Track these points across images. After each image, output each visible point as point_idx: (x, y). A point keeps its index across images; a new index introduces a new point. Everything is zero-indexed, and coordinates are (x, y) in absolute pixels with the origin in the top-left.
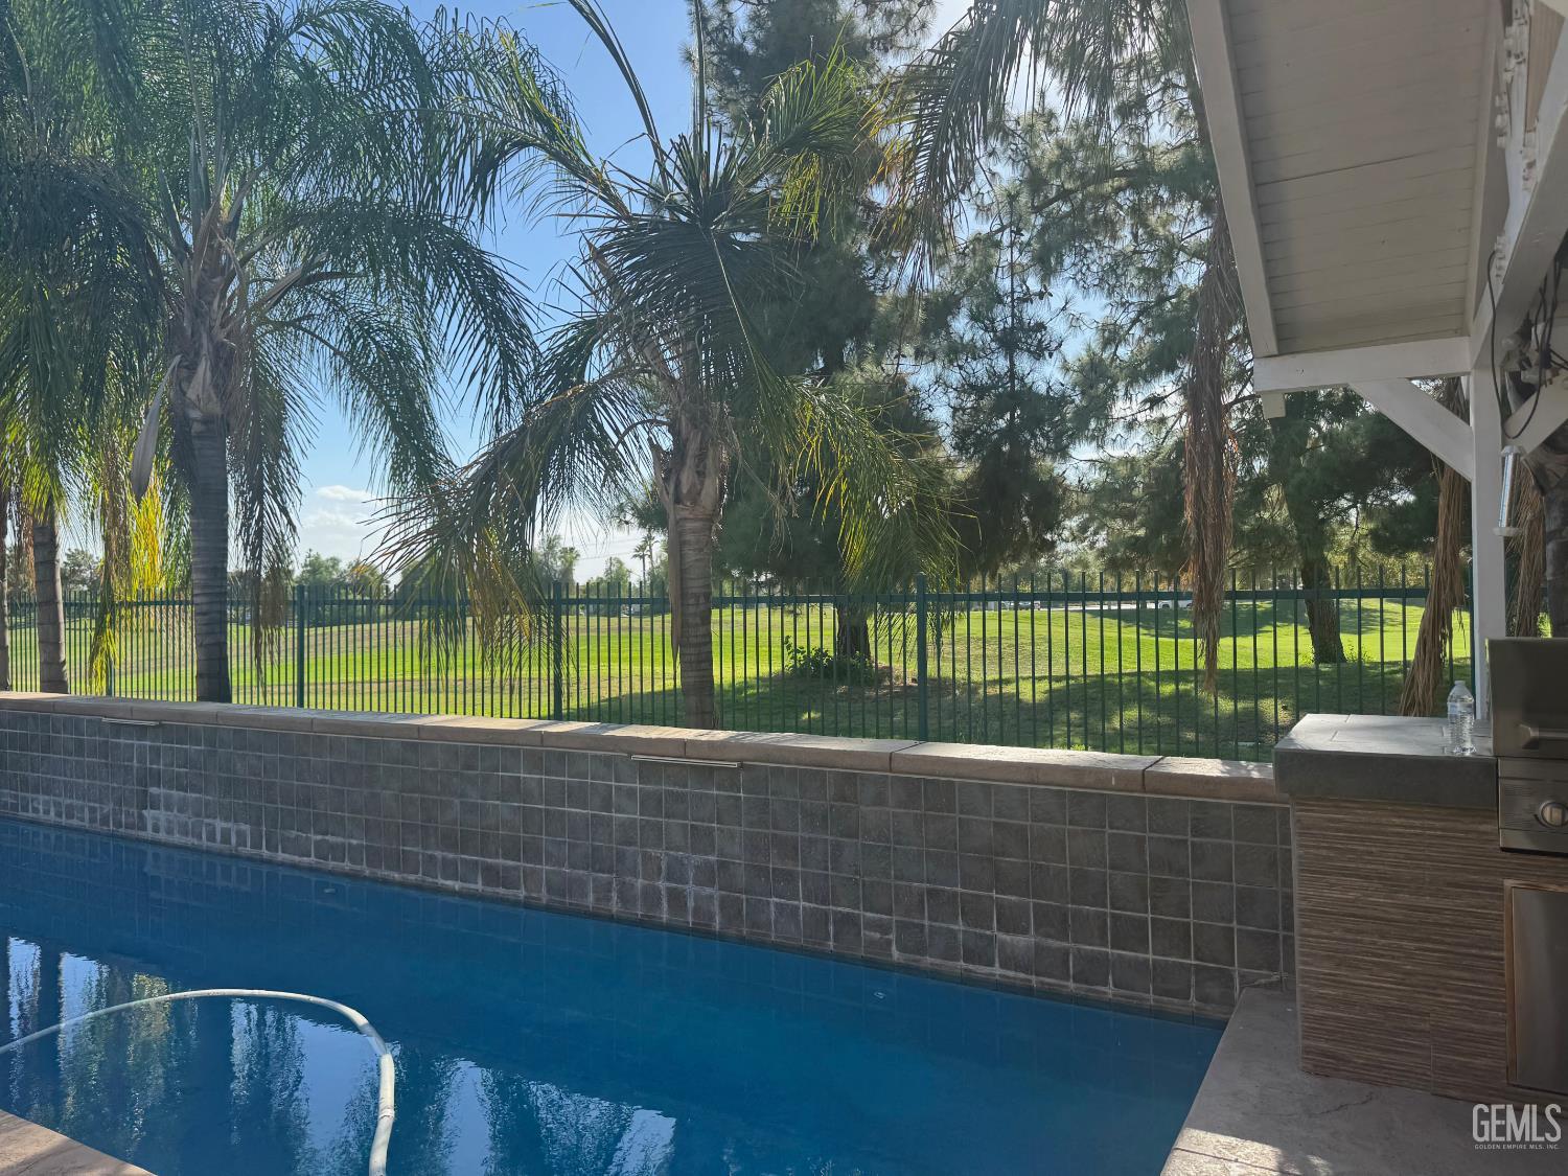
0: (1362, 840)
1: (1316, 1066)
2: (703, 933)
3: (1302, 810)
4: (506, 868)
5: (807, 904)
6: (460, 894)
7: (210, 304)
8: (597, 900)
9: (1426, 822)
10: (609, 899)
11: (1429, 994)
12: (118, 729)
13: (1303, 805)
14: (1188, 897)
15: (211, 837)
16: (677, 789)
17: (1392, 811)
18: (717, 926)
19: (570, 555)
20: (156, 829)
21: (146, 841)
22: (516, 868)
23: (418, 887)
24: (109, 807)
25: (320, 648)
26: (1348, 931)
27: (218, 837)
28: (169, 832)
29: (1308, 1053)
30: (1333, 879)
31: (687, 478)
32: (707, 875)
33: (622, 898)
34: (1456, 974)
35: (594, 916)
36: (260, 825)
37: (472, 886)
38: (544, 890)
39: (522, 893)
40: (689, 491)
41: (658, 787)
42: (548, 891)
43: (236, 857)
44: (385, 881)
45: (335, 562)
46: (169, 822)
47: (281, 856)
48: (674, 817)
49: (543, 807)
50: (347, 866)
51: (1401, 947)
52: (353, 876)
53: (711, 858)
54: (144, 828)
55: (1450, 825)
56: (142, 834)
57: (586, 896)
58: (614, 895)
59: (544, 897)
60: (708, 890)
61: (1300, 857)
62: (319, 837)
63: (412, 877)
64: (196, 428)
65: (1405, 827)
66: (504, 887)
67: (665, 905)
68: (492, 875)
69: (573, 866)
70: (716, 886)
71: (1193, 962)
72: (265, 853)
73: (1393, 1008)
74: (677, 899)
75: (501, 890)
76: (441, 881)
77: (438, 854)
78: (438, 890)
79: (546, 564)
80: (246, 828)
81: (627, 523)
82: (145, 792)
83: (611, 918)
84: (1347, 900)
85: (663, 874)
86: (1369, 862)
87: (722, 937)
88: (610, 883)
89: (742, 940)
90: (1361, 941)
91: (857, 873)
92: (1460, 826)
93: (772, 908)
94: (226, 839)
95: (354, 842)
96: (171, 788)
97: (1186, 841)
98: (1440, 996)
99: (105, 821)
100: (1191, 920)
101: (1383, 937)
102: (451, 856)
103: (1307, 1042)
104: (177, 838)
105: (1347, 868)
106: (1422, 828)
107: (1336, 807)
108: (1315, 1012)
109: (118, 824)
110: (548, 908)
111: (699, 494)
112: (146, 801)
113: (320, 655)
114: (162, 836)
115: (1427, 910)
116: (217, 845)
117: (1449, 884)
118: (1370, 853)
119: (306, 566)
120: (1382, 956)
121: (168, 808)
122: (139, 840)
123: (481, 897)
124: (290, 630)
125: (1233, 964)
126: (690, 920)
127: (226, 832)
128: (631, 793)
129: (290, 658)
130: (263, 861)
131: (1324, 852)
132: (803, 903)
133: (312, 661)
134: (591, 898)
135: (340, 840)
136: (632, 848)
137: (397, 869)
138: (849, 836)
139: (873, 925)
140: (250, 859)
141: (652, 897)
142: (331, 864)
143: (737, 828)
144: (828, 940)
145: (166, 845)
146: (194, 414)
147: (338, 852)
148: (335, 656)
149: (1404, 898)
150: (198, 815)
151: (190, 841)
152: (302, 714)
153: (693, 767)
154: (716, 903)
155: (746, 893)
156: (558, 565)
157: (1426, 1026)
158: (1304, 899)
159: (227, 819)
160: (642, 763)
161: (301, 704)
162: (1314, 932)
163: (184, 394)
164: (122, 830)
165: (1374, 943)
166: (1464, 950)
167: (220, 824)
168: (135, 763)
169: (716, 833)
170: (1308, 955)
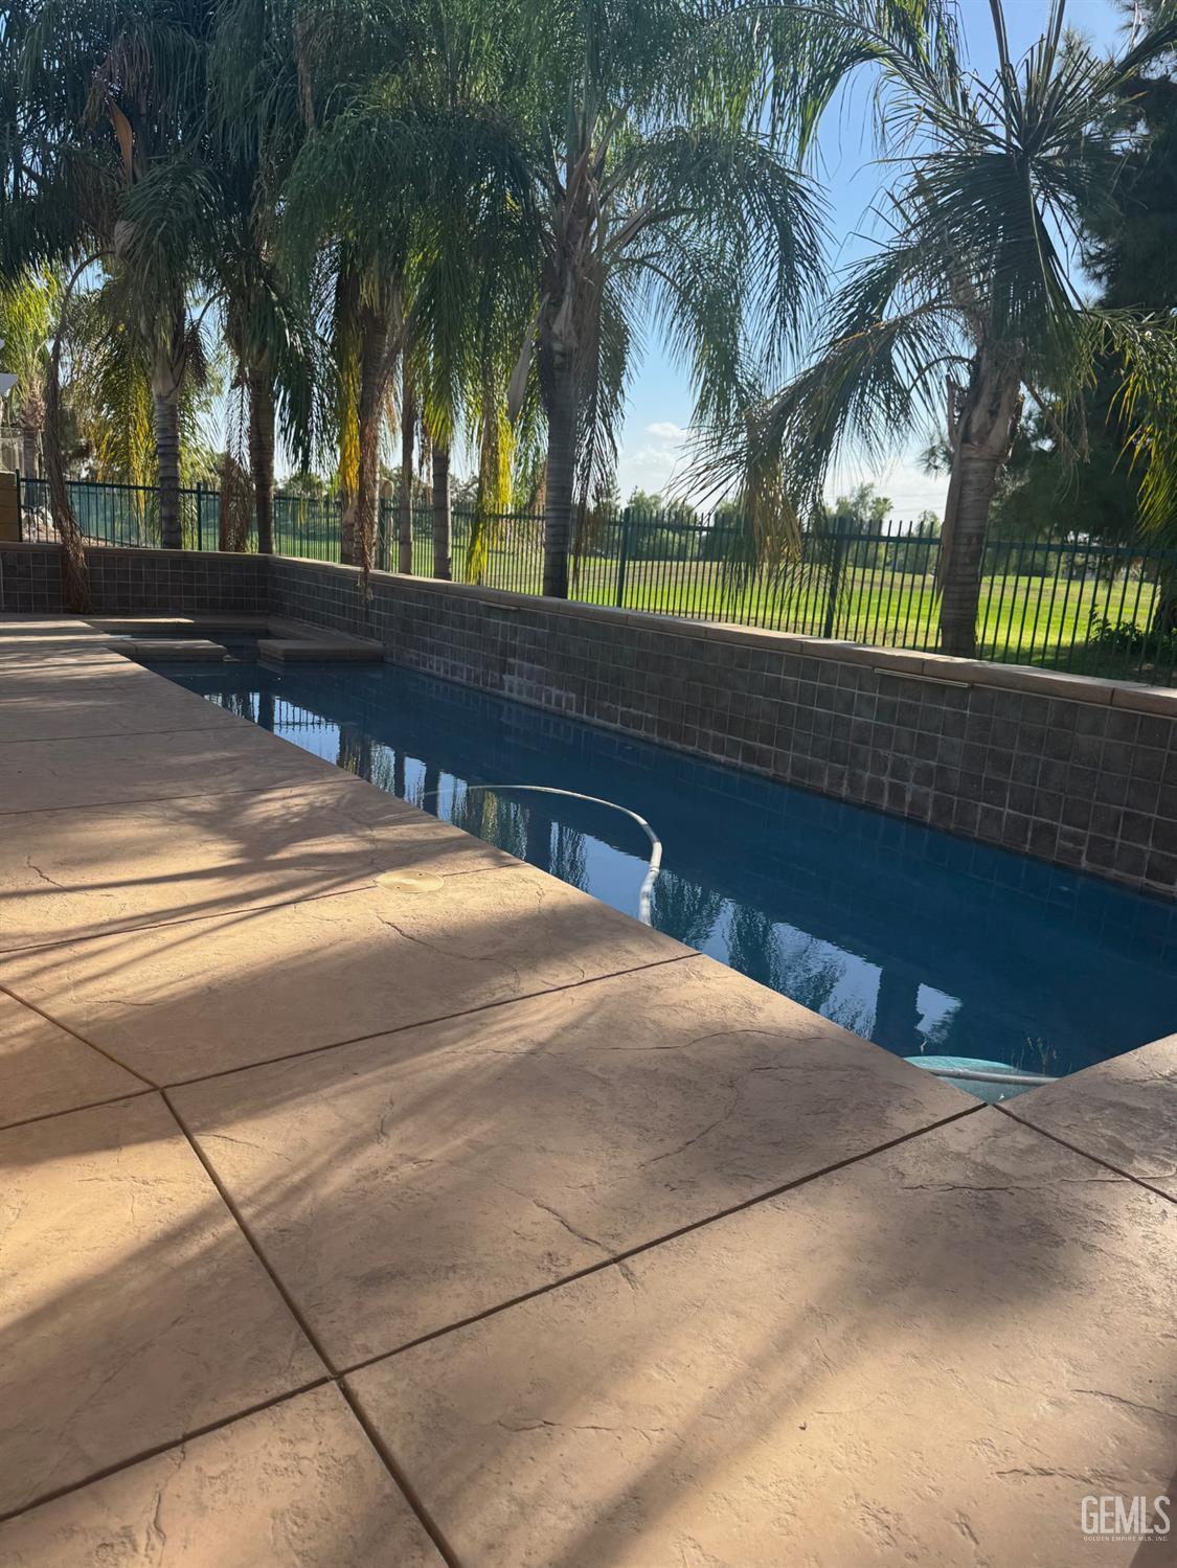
2: (915, 822)
4: (761, 749)
5: (1011, 811)
6: (724, 765)
7: (575, 243)
8: (831, 785)
10: (841, 785)
12: (489, 610)
15: (549, 700)
16: (910, 702)
18: (928, 818)
19: (883, 505)
20: (511, 690)
21: (504, 698)
22: (770, 751)
23: (694, 756)
24: (480, 670)
25: (636, 579)
27: (553, 701)
28: (520, 692)
31: (979, 416)
32: (925, 777)
33: (851, 785)
35: (828, 796)
36: (583, 694)
37: (734, 760)
38: (789, 770)
39: (771, 772)
40: (979, 431)
41: (894, 699)
42: (792, 772)
43: (564, 717)
44: (669, 748)
45: (657, 498)
46: (519, 685)
47: (596, 720)
48: (905, 725)
49: (796, 704)
50: (642, 733)
52: (647, 742)
53: (932, 763)
54: (503, 689)
56: (501, 692)
57: (823, 781)
58: (845, 782)
59: (788, 775)
60: (925, 789)
62: (625, 709)
63: (690, 748)
64: (558, 359)
66: (758, 764)
67: (886, 794)
68: (750, 754)
69: (814, 755)
70: (933, 787)
72: (584, 716)
74: (897, 793)
75: (756, 767)
76: (710, 754)
77: (711, 732)
78: (709, 760)
79: (856, 514)
80: (573, 696)
81: (936, 467)
82: (505, 661)
83: (840, 800)
85: (888, 771)
87: (931, 827)
88: (843, 774)
89: (948, 832)
91: (1062, 790)
93: (980, 811)
94: (559, 704)
95: (650, 716)
96: (523, 659)
99: (477, 679)
102: (720, 735)
104: (524, 698)
109: (485, 684)
110: (790, 785)
111: (989, 433)
112: (505, 668)
113: (636, 586)
114: (514, 695)
116: (553, 707)
119: (631, 502)
121: (520, 675)
122: (498, 697)
123: (741, 770)
124: (614, 562)
126: (906, 811)
127: (559, 697)
128: (871, 700)
129: (612, 585)
130: (583, 723)
132: (1008, 810)
133: (629, 590)
134: (826, 783)
135: (640, 713)
136: (864, 747)
137: (679, 740)
138: (1061, 758)
139: (1067, 836)
140: (574, 720)
141: (876, 788)
142: (631, 731)
143: (959, 740)
144: (1025, 842)
145: (517, 702)
146: (557, 347)
147: (637, 722)
148: (647, 588)
150: (540, 683)
151: (534, 701)
152: (619, 610)
153: (927, 683)
154: (931, 800)
155: (958, 795)
156: (867, 515)
159: (560, 688)
160: (883, 676)
161: (619, 605)
163: (551, 328)
164: (488, 688)
167: (555, 692)
168: (500, 639)
169: (940, 743)
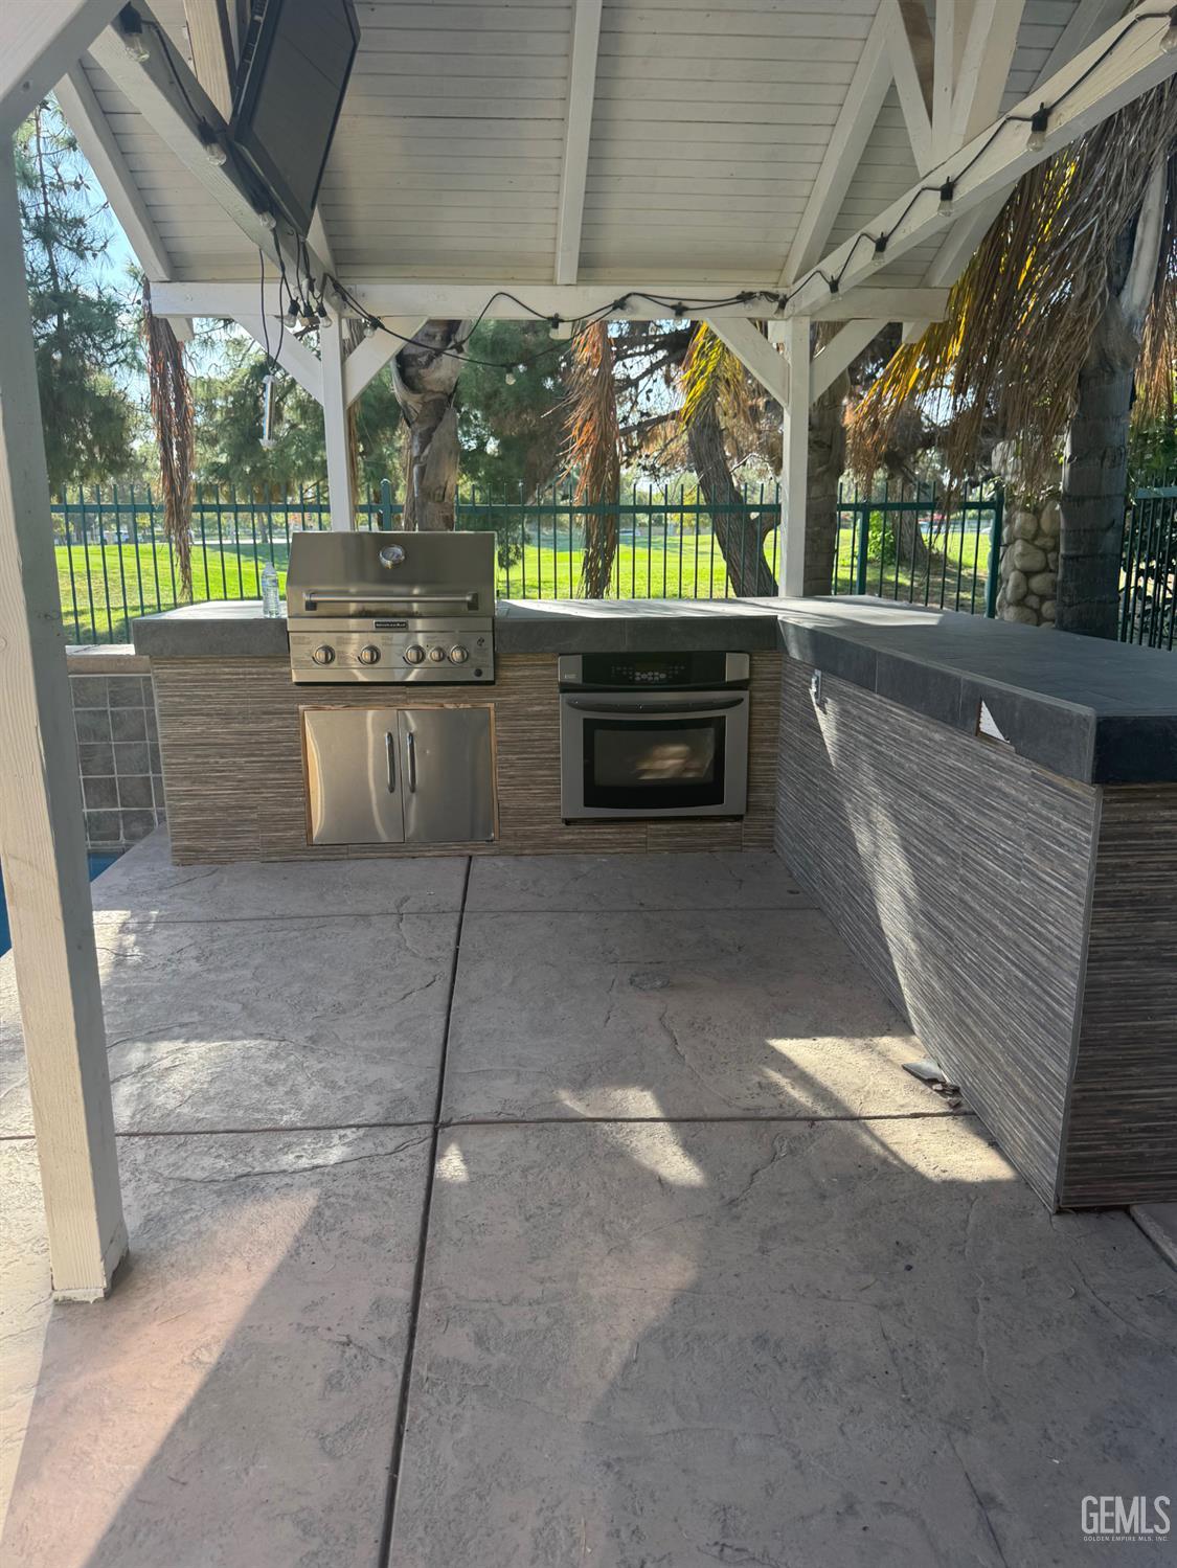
0: (204, 687)
1: (182, 859)
3: (158, 669)
9: (247, 669)
11: (255, 793)
13: (159, 664)
14: (112, 757)
17: (222, 663)
26: (198, 756)
29: (176, 851)
30: (185, 719)
34: (271, 776)
51: (234, 762)
55: (261, 670)
61: (160, 705)
65: (233, 674)
71: (120, 809)
73: (233, 807)
84: (196, 734)
86: (210, 703)
90: (207, 763)
92: (269, 670)
97: (106, 711)
98: (262, 793)
100: (116, 776)
101: (222, 758)
103: (174, 844)
105: (194, 710)
106: (245, 674)
107: (184, 663)
108: (179, 820)
115: (251, 734)
117: (265, 713)
118: (210, 696)
120: (223, 771)
125: (151, 805)
131: (177, 699)
149: (236, 726)
157: (255, 816)
158: (165, 737)
162: (174, 761)
165: (217, 763)
166: (277, 759)
170: (172, 779)
